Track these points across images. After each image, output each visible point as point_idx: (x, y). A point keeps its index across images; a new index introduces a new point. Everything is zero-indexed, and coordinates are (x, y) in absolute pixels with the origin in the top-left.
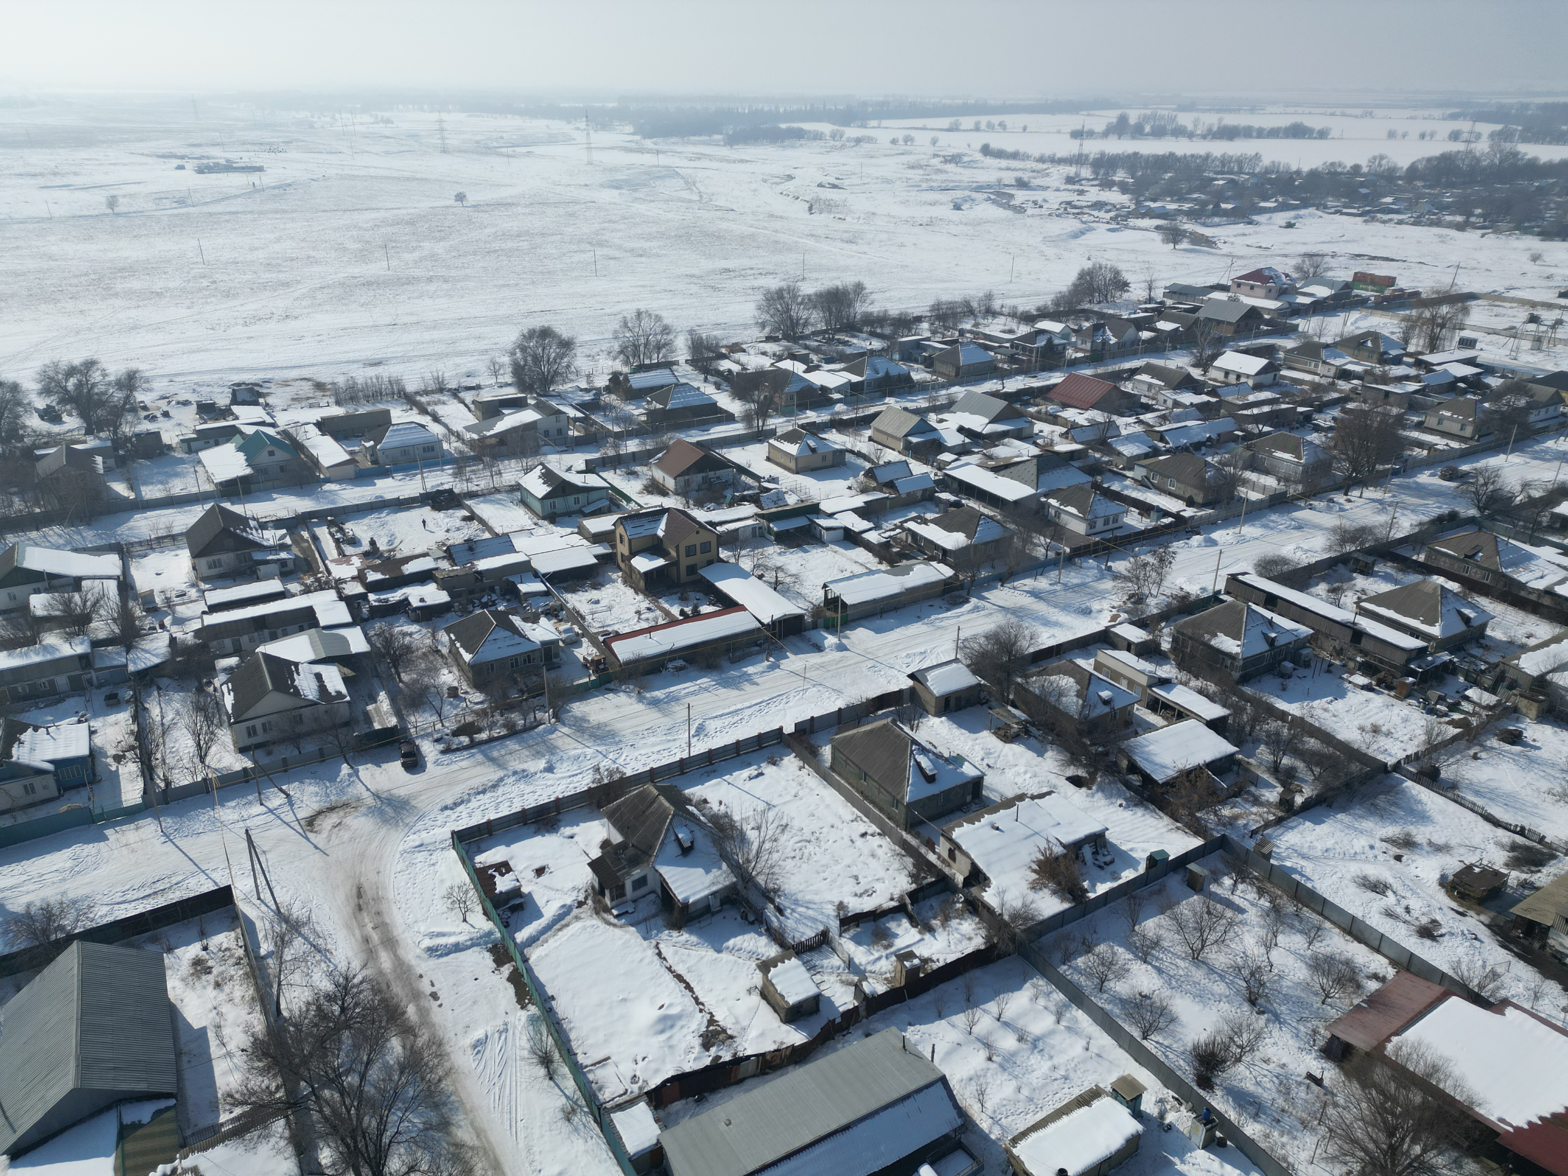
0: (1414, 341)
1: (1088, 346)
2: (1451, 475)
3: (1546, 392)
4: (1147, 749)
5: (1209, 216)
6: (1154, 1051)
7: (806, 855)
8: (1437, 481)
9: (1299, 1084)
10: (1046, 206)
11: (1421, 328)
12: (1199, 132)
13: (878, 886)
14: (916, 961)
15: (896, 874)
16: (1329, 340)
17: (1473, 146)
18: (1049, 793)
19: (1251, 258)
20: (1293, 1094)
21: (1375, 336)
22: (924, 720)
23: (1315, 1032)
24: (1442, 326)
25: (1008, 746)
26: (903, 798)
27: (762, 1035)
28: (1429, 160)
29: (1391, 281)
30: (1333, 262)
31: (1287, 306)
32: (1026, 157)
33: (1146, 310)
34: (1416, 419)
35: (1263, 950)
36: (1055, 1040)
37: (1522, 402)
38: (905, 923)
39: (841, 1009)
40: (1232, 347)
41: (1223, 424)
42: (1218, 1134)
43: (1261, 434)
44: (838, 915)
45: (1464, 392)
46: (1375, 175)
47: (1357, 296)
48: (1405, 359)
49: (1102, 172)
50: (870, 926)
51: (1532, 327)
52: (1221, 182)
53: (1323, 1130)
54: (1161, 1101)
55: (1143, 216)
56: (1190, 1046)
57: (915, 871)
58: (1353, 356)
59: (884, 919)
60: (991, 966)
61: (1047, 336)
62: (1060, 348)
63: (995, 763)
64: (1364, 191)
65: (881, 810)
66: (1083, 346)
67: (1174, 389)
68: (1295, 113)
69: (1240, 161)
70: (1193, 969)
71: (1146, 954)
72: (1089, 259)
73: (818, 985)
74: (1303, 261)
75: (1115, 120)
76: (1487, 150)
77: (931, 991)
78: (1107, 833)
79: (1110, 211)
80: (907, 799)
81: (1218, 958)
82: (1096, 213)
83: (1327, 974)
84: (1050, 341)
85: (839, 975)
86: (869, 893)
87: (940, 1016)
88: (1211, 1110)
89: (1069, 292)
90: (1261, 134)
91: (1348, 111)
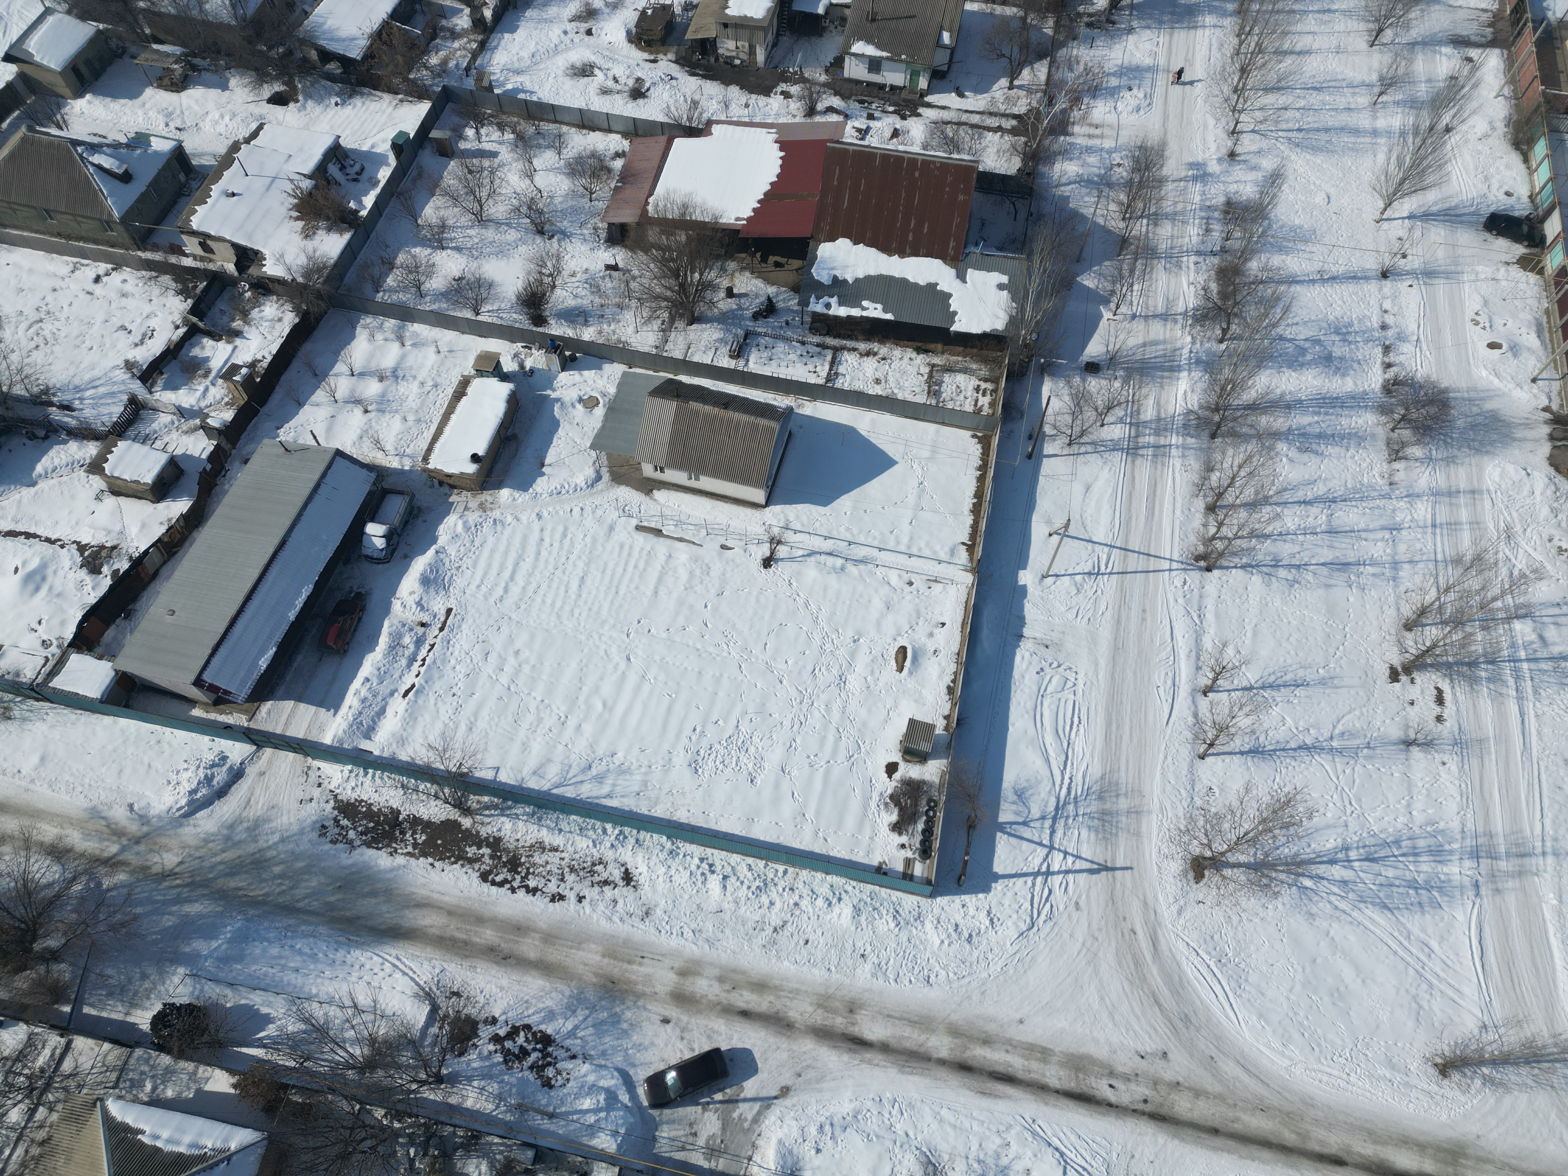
4: (326, 27)
6: (489, 320)
7: (49, 336)
9: (603, 278)
13: (153, 323)
14: (244, 371)
15: (163, 300)
18: (260, 127)
20: (603, 288)
22: (66, 110)
23: (595, 229)
25: (185, 94)
26: (110, 215)
27: (144, 526)
35: (528, 181)
36: (410, 361)
38: (208, 342)
39: (204, 456)
42: (567, 353)
44: (133, 375)
50: (174, 366)
53: (634, 303)
54: (516, 355)
56: (514, 299)
57: (180, 286)
59: (184, 351)
60: (316, 333)
63: (184, 122)
65: (96, 242)
70: (483, 231)
71: (440, 241)
73: (164, 450)
77: (277, 388)
78: (341, 141)
80: (116, 214)
81: (498, 209)
83: (582, 174)
85: (178, 429)
86: (149, 334)
87: (300, 404)
88: (553, 339)
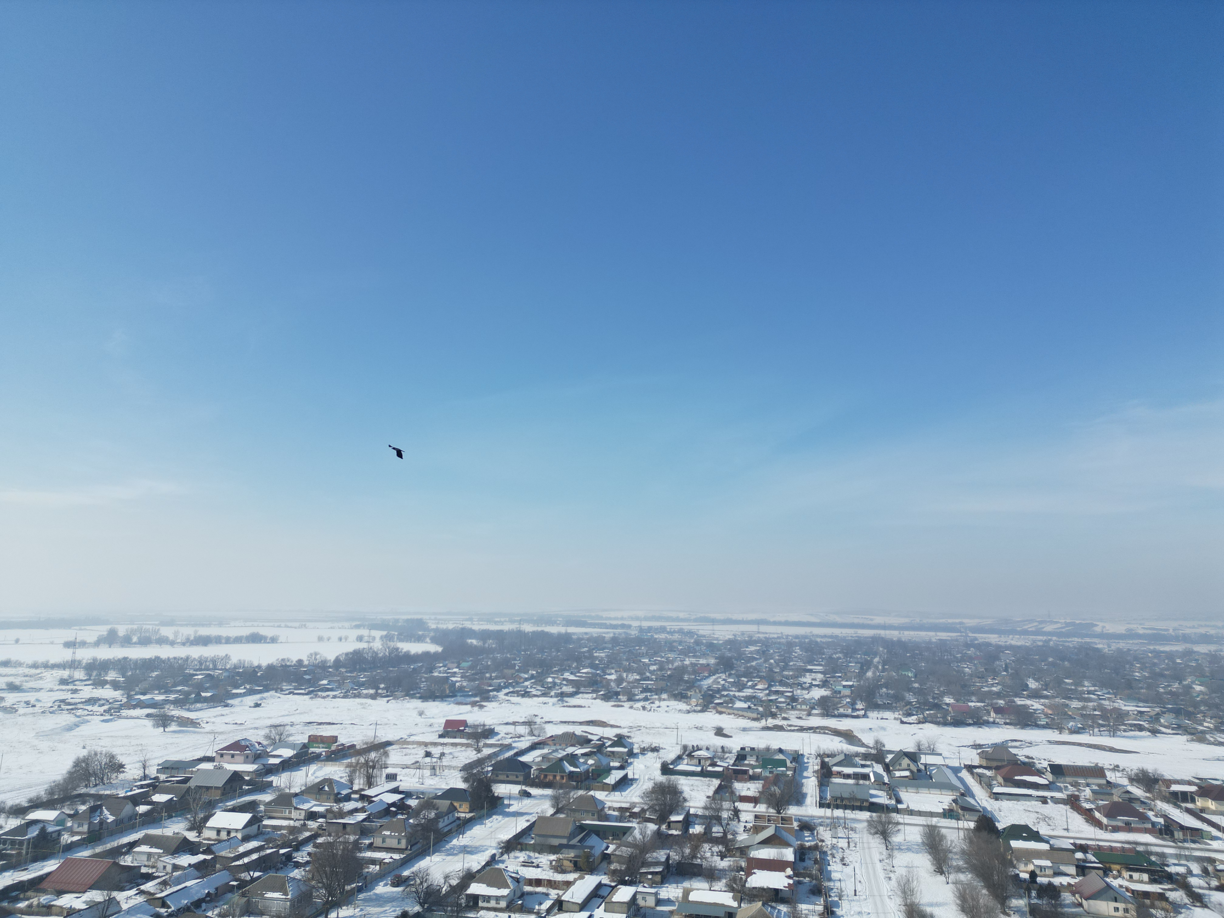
0: (356, 781)
1: (85, 828)
2: (398, 882)
3: (445, 804)
5: (192, 703)
8: (390, 889)
10: (38, 705)
11: (360, 771)
12: (179, 641)
16: (297, 790)
17: (372, 644)
19: (229, 733)
21: (329, 781)
24: (374, 767)
28: (347, 654)
29: (335, 739)
30: (292, 730)
31: (262, 767)
32: (19, 664)
33: (142, 787)
34: (367, 842)
37: (432, 815)
40: (220, 807)
41: (220, 878)
43: (253, 880)
45: (396, 814)
46: (313, 666)
47: (313, 753)
48: (353, 796)
49: (94, 673)
51: (428, 760)
52: (200, 677)
55: (134, 707)
58: (316, 800)
61: (40, 826)
62: (54, 835)
64: (307, 677)
66: (80, 829)
67: (172, 854)
68: (253, 626)
69: (214, 661)
72: (84, 748)
74: (271, 731)
75: (105, 633)
76: (380, 647)
79: (103, 705)
82: (90, 708)
84: (43, 830)
89: (65, 780)
90: (228, 641)
91: (289, 624)
